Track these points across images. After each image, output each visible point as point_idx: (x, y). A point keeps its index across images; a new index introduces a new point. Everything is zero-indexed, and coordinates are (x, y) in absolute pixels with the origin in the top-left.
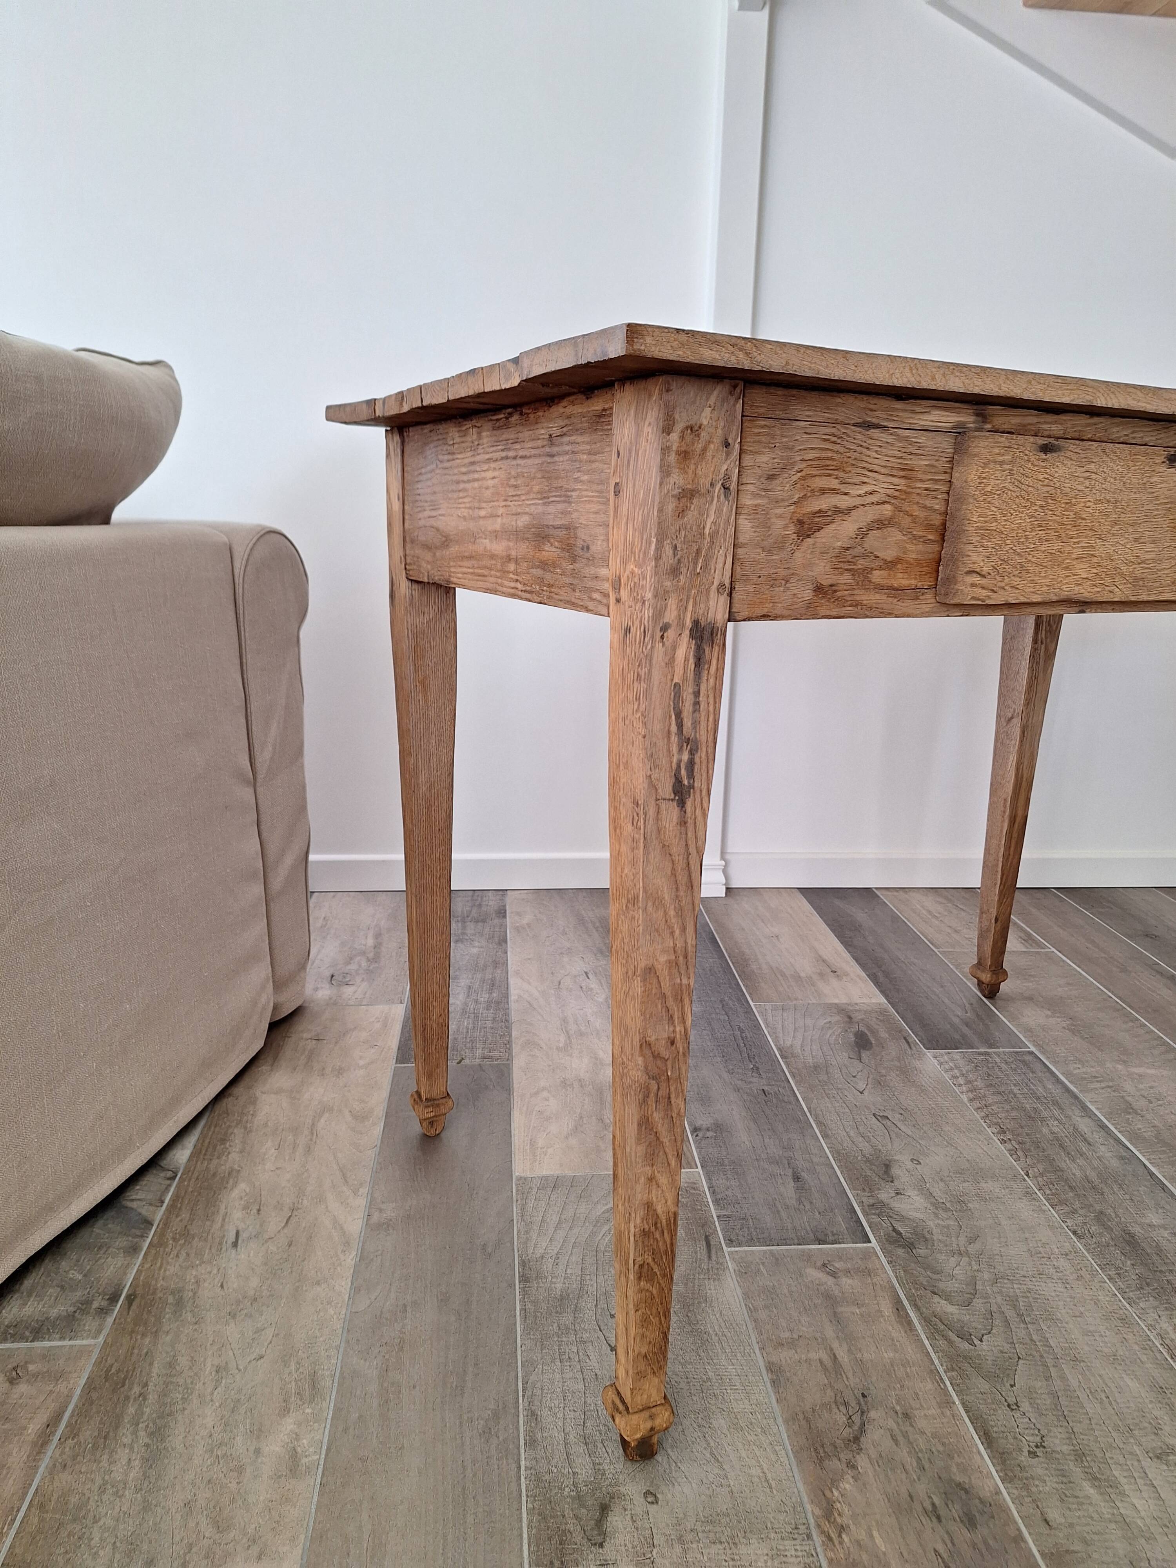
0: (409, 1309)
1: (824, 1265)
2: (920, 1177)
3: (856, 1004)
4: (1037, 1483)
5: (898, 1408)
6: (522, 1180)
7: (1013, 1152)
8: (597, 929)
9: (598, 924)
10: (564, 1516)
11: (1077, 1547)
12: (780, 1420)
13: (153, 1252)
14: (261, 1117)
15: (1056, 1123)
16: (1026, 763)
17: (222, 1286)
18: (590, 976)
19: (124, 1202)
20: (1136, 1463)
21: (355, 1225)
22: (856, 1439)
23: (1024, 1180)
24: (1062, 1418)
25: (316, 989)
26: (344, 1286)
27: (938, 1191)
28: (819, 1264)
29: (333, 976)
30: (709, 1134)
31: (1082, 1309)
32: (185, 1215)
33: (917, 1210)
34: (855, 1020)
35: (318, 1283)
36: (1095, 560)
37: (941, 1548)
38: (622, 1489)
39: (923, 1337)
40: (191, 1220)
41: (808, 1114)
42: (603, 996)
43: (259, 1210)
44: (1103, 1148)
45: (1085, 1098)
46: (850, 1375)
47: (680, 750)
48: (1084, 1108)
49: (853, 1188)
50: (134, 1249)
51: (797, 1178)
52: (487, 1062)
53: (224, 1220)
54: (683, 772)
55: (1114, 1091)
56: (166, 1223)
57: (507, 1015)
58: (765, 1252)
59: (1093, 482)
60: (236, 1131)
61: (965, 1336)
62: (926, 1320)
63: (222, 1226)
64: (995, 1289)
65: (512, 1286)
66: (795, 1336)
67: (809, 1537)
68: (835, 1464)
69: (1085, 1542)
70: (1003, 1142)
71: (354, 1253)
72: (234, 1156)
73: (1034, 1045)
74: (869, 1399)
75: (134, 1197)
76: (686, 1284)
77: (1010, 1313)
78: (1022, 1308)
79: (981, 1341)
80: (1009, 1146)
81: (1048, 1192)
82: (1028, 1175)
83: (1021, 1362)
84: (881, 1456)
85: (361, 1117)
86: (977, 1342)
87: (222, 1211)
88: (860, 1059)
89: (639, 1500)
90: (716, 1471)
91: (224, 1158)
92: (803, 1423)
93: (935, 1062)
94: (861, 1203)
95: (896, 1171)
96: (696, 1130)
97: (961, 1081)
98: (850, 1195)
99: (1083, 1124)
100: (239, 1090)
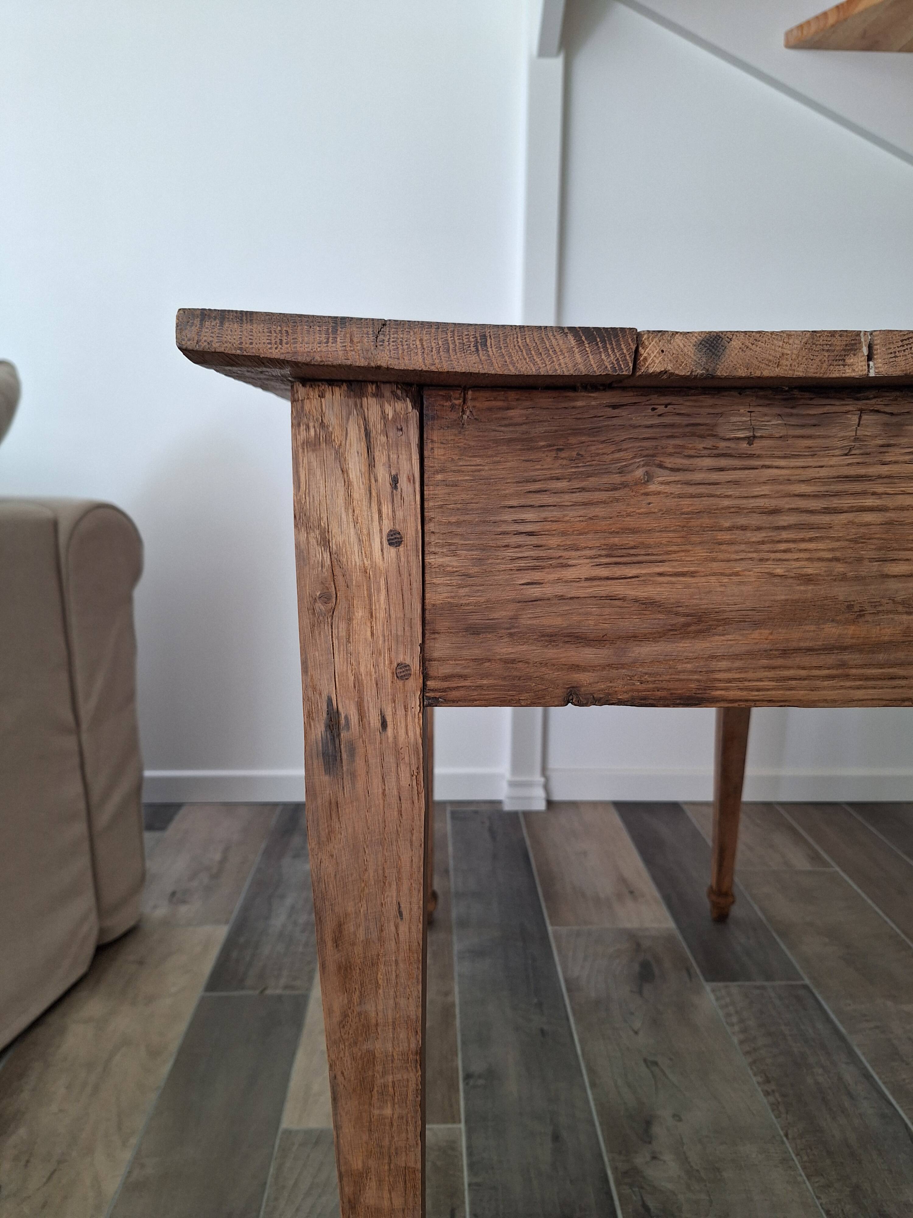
2: (679, 1138)
3: (647, 929)
6: (288, 1133)
7: (774, 1106)
15: (820, 1071)
21: (112, 1185)
23: (783, 1142)
25: (155, 907)
29: (174, 893)
30: (481, 1082)
33: (671, 1180)
34: (643, 948)
41: (581, 1058)
43: (28, 1161)
44: (865, 1103)
45: (854, 1041)
48: (851, 1053)
49: (610, 1151)
51: (556, 1138)
52: (288, 992)
55: (881, 1033)
70: (767, 1094)
72: (25, 1095)
73: (809, 979)
80: (771, 1099)
81: (805, 1158)
82: (786, 1135)
85: (154, 1053)
88: (640, 993)
93: (712, 997)
94: (615, 1170)
95: (657, 1129)
96: (468, 1077)
97: (735, 1019)
98: (606, 1159)
99: (849, 1075)
100: (54, 1019)
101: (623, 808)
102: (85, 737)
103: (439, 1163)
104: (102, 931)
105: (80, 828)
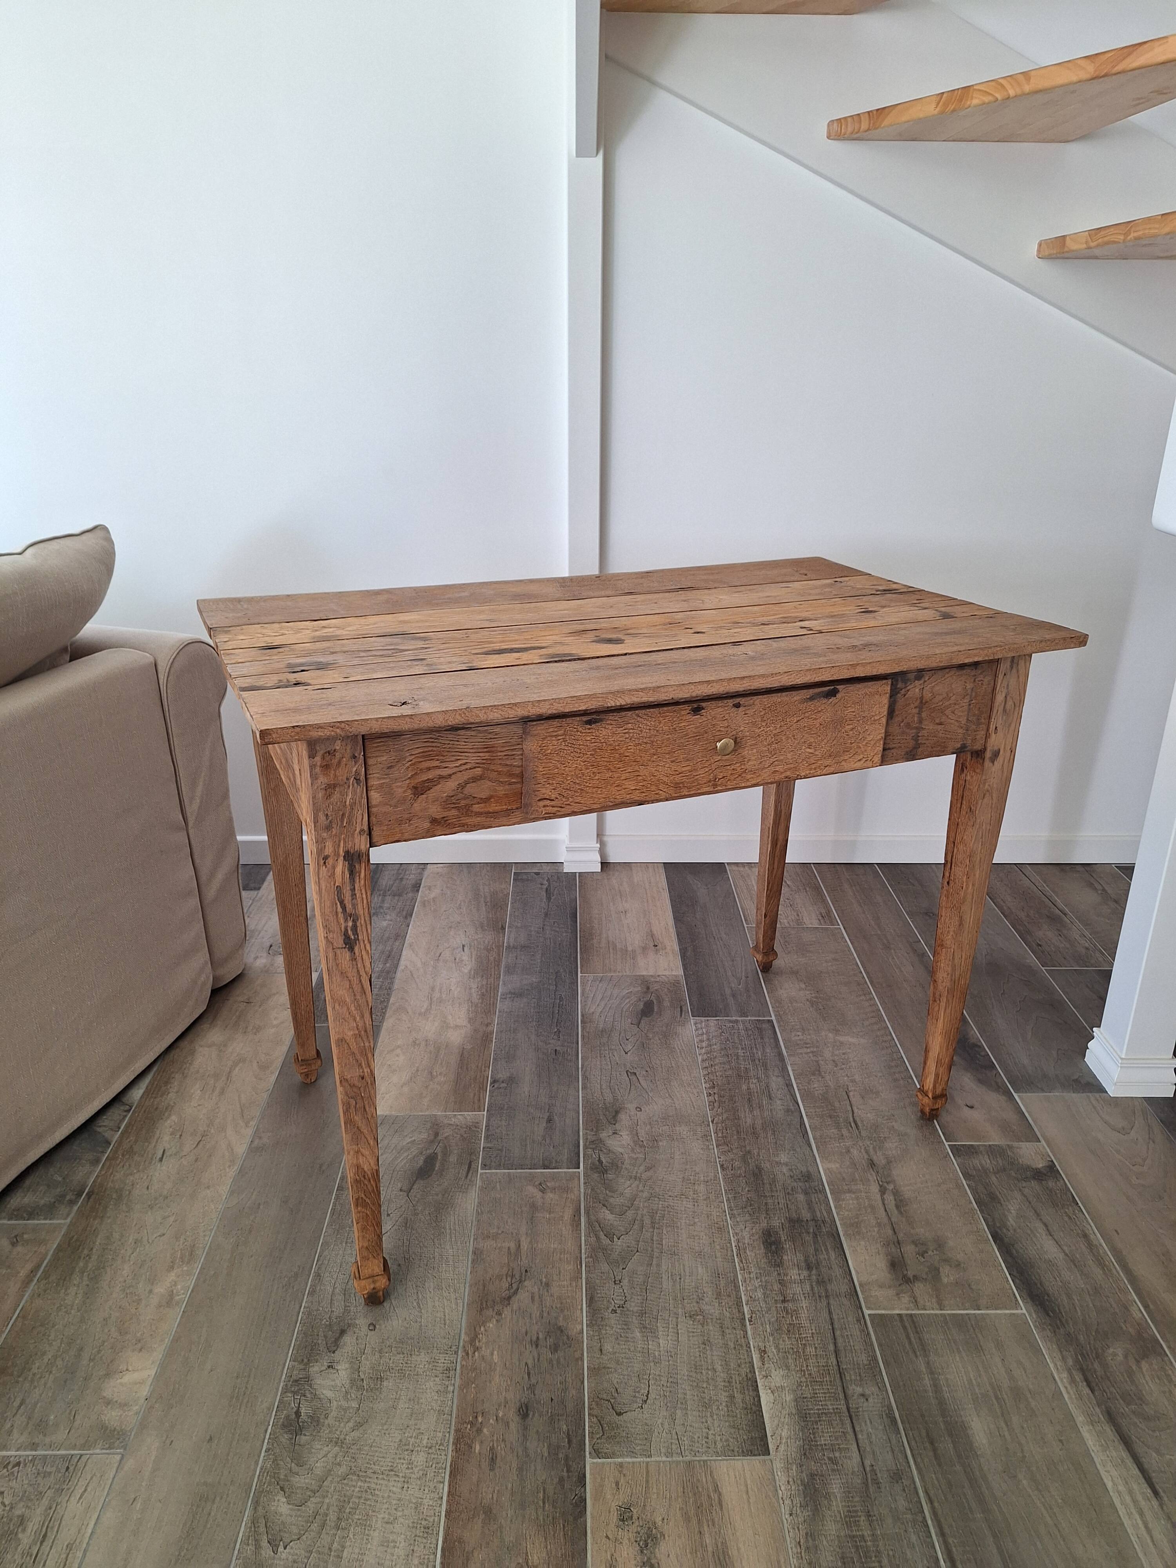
0: (261, 1207)
1: (540, 1184)
2: (636, 1121)
3: (659, 976)
4: (607, 1328)
5: (544, 1280)
7: (712, 1104)
8: (486, 903)
9: (488, 900)
10: (318, 1335)
11: (612, 1365)
12: (467, 1285)
13: (108, 1163)
14: (196, 1064)
15: (755, 1081)
16: (783, 802)
17: (148, 1188)
18: (465, 949)
19: (95, 1128)
20: (674, 1319)
21: (241, 1149)
22: (509, 1298)
23: (709, 1125)
24: (644, 1291)
25: (256, 958)
26: (224, 1189)
27: (642, 1133)
28: (537, 1183)
29: (271, 946)
30: (503, 1085)
31: (696, 1220)
32: (132, 1138)
33: (622, 1146)
34: (651, 990)
35: (208, 1187)
36: (640, 778)
37: (530, 1362)
38: (357, 1322)
39: (583, 1234)
40: (136, 1141)
41: (580, 1070)
42: (469, 968)
43: (181, 1136)
44: (779, 1102)
45: (789, 1061)
46: (523, 1258)
47: (346, 921)
48: (784, 1069)
49: (585, 1129)
50: (97, 1161)
51: (549, 1120)
53: (157, 1141)
54: (350, 932)
55: (814, 1056)
56: (120, 1142)
57: (392, 983)
58: (505, 1173)
59: (631, 735)
60: (177, 1076)
61: (610, 1236)
62: (590, 1223)
63: (155, 1146)
64: (646, 1204)
65: (331, 1193)
66: (500, 1232)
67: (456, 1353)
68: (490, 1312)
69: (618, 1362)
70: (710, 1095)
71: (236, 1168)
72: (172, 1095)
73: (775, 1016)
74: (529, 1273)
75: (102, 1124)
76: (443, 1195)
77: (647, 1221)
78: (657, 1218)
79: (619, 1239)
80: (712, 1099)
81: (720, 1135)
82: (712, 1122)
83: (638, 1253)
84: (520, 1309)
85: (264, 1067)
86: (615, 1239)
87: (157, 1135)
88: (638, 1024)
89: (365, 1329)
90: (417, 1313)
91: (165, 1096)
92: (481, 1287)
93: (694, 1027)
94: (586, 1140)
95: (622, 1116)
96: (494, 1082)
97: (704, 1044)
98: (581, 1133)
99: (775, 1082)
100: (184, 1044)
101: (669, 867)
102: (191, 831)
103: (465, 1135)
104: (215, 979)
105: (195, 902)
